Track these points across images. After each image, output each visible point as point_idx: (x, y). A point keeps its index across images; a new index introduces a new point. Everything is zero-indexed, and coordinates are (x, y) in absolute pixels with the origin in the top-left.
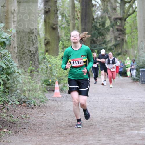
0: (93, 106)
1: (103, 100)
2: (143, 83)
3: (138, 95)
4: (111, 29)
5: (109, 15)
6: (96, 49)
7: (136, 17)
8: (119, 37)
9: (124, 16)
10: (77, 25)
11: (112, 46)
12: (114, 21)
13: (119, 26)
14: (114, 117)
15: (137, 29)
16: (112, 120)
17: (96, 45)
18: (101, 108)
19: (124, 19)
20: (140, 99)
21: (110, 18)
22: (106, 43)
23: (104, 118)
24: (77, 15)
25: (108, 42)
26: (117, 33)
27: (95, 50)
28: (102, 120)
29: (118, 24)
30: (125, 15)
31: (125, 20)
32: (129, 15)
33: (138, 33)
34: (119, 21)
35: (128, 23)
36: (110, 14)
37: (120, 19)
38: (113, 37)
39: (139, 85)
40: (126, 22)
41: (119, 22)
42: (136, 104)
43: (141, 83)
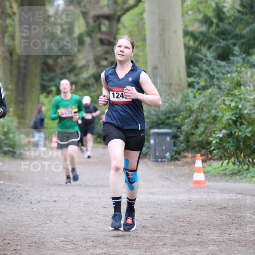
0: (45, 213)
1: (68, 199)
2: (157, 161)
3: (146, 188)
4: (87, 40)
5: (83, 9)
6: (53, 83)
7: (142, 14)
8: (106, 59)
9: (115, 11)
10: (10, 29)
11: (89, 78)
12: (95, 22)
13: (105, 33)
14: (93, 238)
15: (144, 40)
16: (87, 245)
17: (52, 74)
18: (63, 217)
19: (116, 18)
20: (151, 196)
21: (84, 14)
22: (76, 72)
23: (71, 238)
24: (11, 7)
25: (81, 68)
26: (100, 49)
27: (52, 86)
28: (66, 243)
29: (104, 28)
30: (119, 8)
31: (119, 20)
32: (128, 10)
33: (148, 49)
34: (106, 22)
35: (124, 27)
36: (85, 6)
37: (108, 17)
38: (91, 57)
39: (148, 166)
40: (120, 26)
41: (105, 25)
42: (142, 207)
43: (154, 161)
